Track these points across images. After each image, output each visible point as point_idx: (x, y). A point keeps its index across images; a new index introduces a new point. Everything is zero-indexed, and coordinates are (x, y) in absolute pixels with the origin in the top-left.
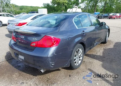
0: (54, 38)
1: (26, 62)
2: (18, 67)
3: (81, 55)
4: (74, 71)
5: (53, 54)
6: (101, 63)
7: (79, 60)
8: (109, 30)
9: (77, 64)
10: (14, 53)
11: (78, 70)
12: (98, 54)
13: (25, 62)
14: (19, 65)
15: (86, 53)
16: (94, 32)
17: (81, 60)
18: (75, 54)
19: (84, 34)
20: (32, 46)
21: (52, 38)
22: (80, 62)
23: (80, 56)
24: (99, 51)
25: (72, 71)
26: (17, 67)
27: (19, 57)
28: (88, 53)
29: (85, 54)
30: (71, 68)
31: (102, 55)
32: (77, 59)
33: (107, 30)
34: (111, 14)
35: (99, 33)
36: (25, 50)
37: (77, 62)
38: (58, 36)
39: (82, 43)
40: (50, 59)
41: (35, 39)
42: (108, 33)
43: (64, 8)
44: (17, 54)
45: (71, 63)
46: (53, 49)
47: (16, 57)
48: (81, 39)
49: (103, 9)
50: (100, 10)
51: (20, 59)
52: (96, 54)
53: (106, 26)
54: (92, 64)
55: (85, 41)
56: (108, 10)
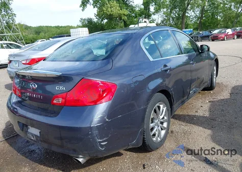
0: (102, 82)
1: (45, 142)
2: (30, 155)
3: (165, 118)
4: (153, 155)
5: (102, 120)
6: (209, 132)
7: (162, 129)
8: (217, 61)
9: (157, 139)
10: (18, 122)
11: (160, 151)
12: (200, 113)
13: (41, 141)
14: (32, 148)
15: (175, 113)
16: (188, 67)
17: (165, 128)
18: (152, 117)
19: (166, 71)
20: (54, 104)
21: (98, 83)
22: (163, 132)
23: (162, 121)
24: (202, 106)
25: (148, 154)
26: (27, 154)
27: (29, 131)
28: (179, 112)
29: (172, 115)
30: (145, 148)
31: (208, 116)
32: (156, 127)
33: (213, 62)
34: (216, 32)
35: (197, 70)
36: (41, 115)
37: (157, 133)
38: (111, 79)
39: (165, 92)
40: (96, 132)
41: (60, 88)
42: (215, 68)
43: (122, 24)
44: (23, 124)
45: (144, 138)
46: (102, 108)
47: (23, 131)
48: (162, 83)
49: (198, 22)
50: (193, 25)
51: (31, 136)
52: (197, 114)
53: (211, 53)
54: (189, 137)
55: (170, 86)
56: (209, 23)
